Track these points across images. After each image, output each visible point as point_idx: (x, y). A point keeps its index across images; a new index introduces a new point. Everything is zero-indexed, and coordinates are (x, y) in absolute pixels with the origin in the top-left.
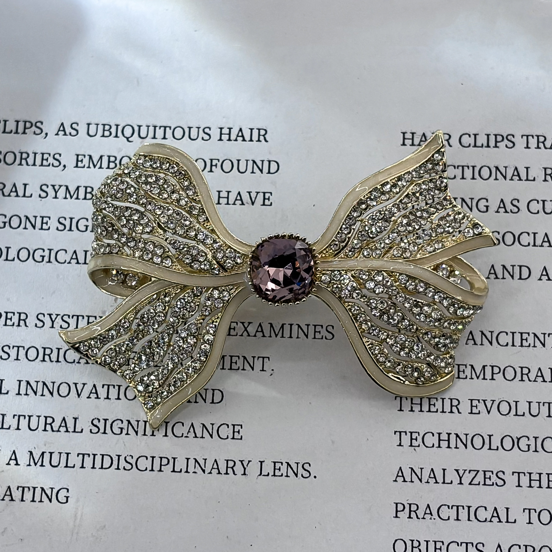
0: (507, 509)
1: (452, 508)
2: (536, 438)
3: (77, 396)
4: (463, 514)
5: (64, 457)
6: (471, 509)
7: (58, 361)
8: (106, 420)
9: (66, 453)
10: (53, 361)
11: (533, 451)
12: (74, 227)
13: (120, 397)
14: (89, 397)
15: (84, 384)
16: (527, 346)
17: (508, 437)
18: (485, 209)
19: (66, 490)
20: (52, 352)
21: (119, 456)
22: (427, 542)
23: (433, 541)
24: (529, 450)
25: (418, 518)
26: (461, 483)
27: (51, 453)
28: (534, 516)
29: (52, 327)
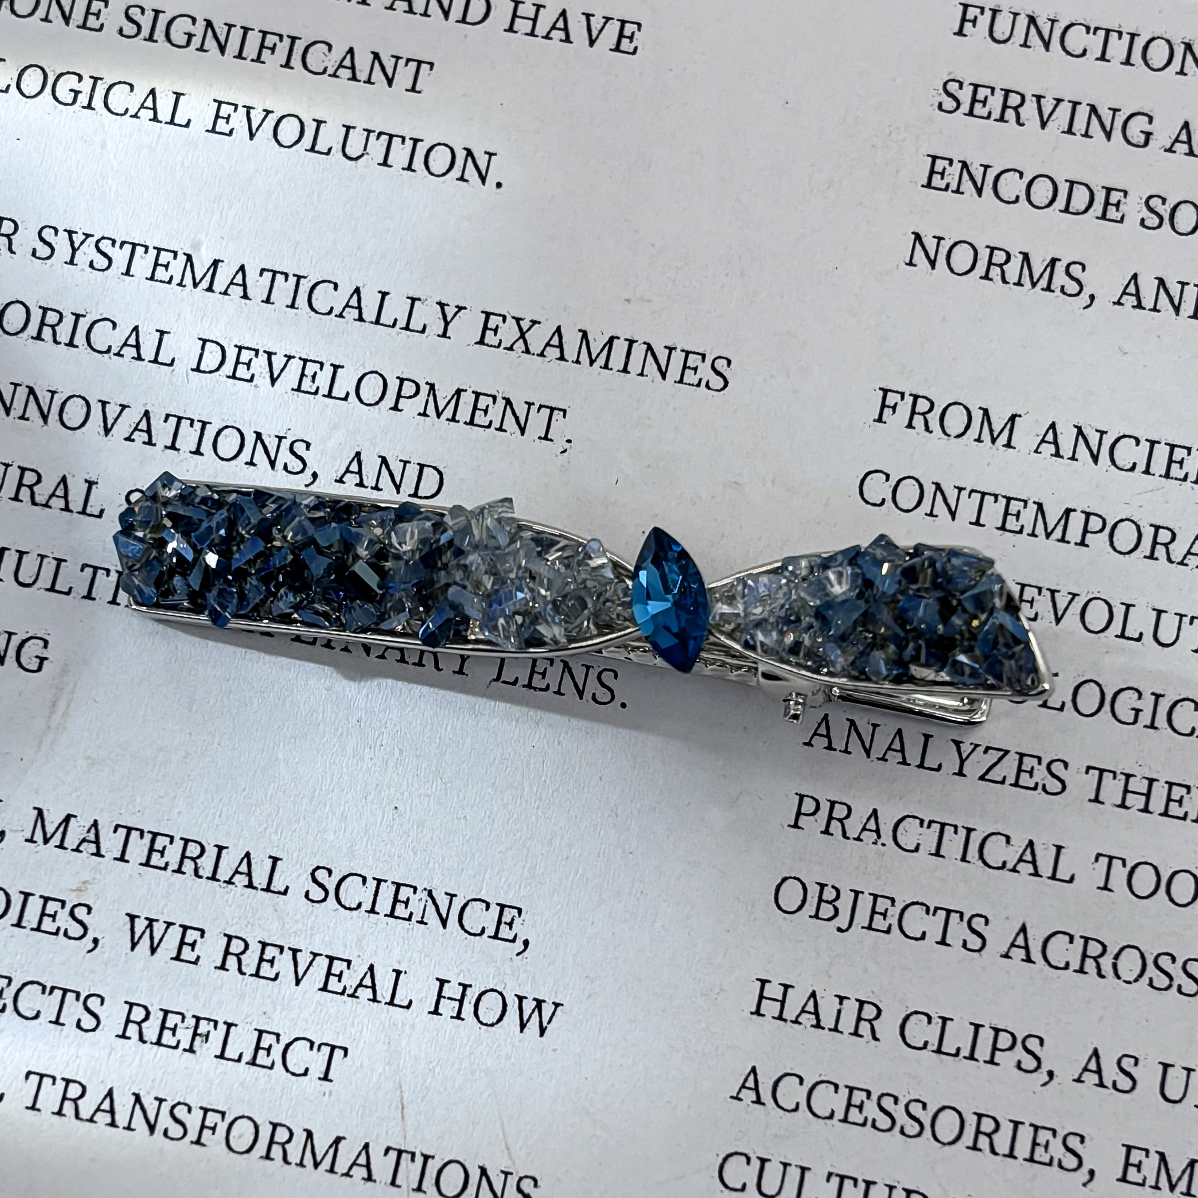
0: (1059, 848)
1: (929, 827)
2: (1158, 696)
3: (102, 432)
4: (953, 844)
5: (49, 566)
6: (973, 834)
7: (71, 344)
9: (55, 559)
10: (60, 343)
11: (1145, 726)
12: (159, 34)
13: (202, 450)
14: (129, 439)
15: (124, 407)
16: (1179, 480)
17: (1092, 684)
18: (1142, 138)
19: (41, 643)
20: (60, 320)
22: (857, 893)
23: (870, 894)
24: (1135, 722)
25: (844, 835)
26: (960, 773)
27: (21, 554)
28: (1119, 873)
29: (72, 262)
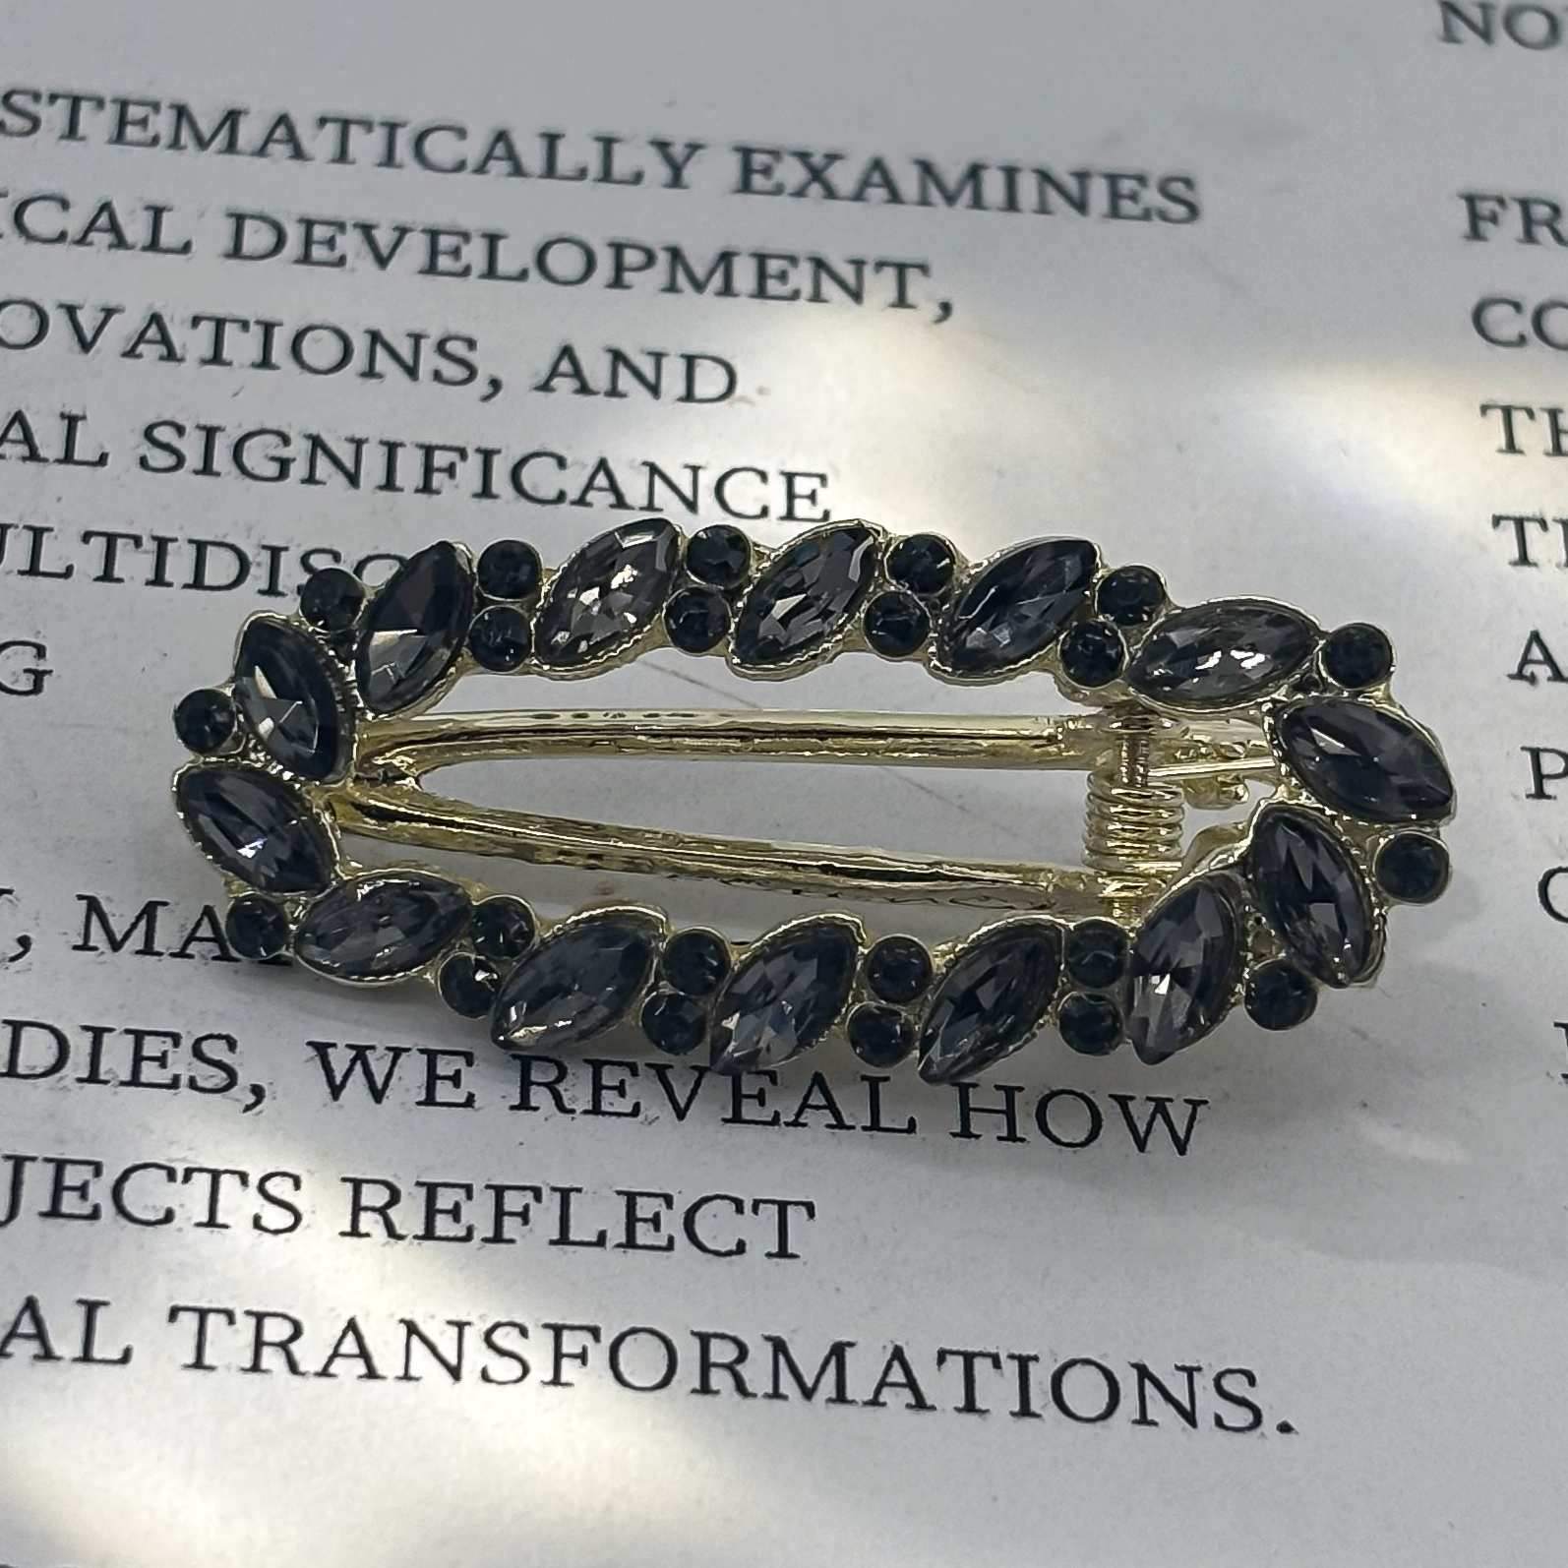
3: (78, 347)
8: (210, 432)
13: (274, 361)
14: (131, 353)
15: (109, 312)
19: (31, 651)
21: (275, 552)
